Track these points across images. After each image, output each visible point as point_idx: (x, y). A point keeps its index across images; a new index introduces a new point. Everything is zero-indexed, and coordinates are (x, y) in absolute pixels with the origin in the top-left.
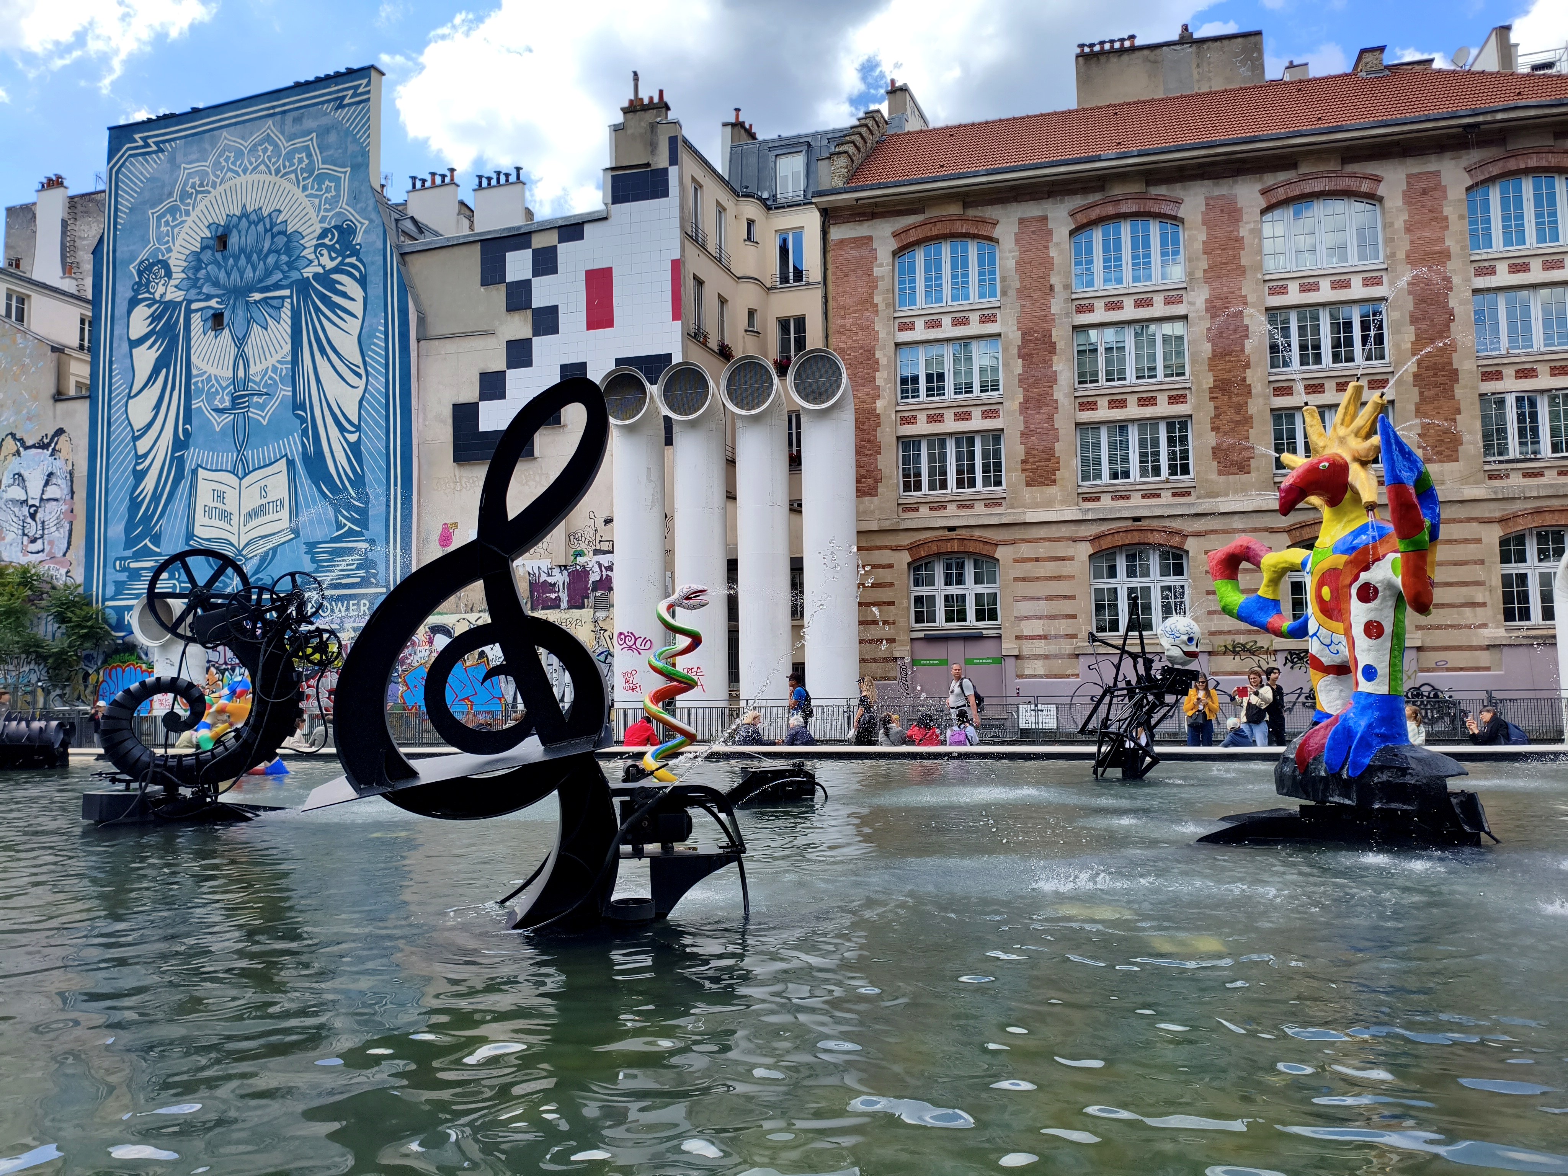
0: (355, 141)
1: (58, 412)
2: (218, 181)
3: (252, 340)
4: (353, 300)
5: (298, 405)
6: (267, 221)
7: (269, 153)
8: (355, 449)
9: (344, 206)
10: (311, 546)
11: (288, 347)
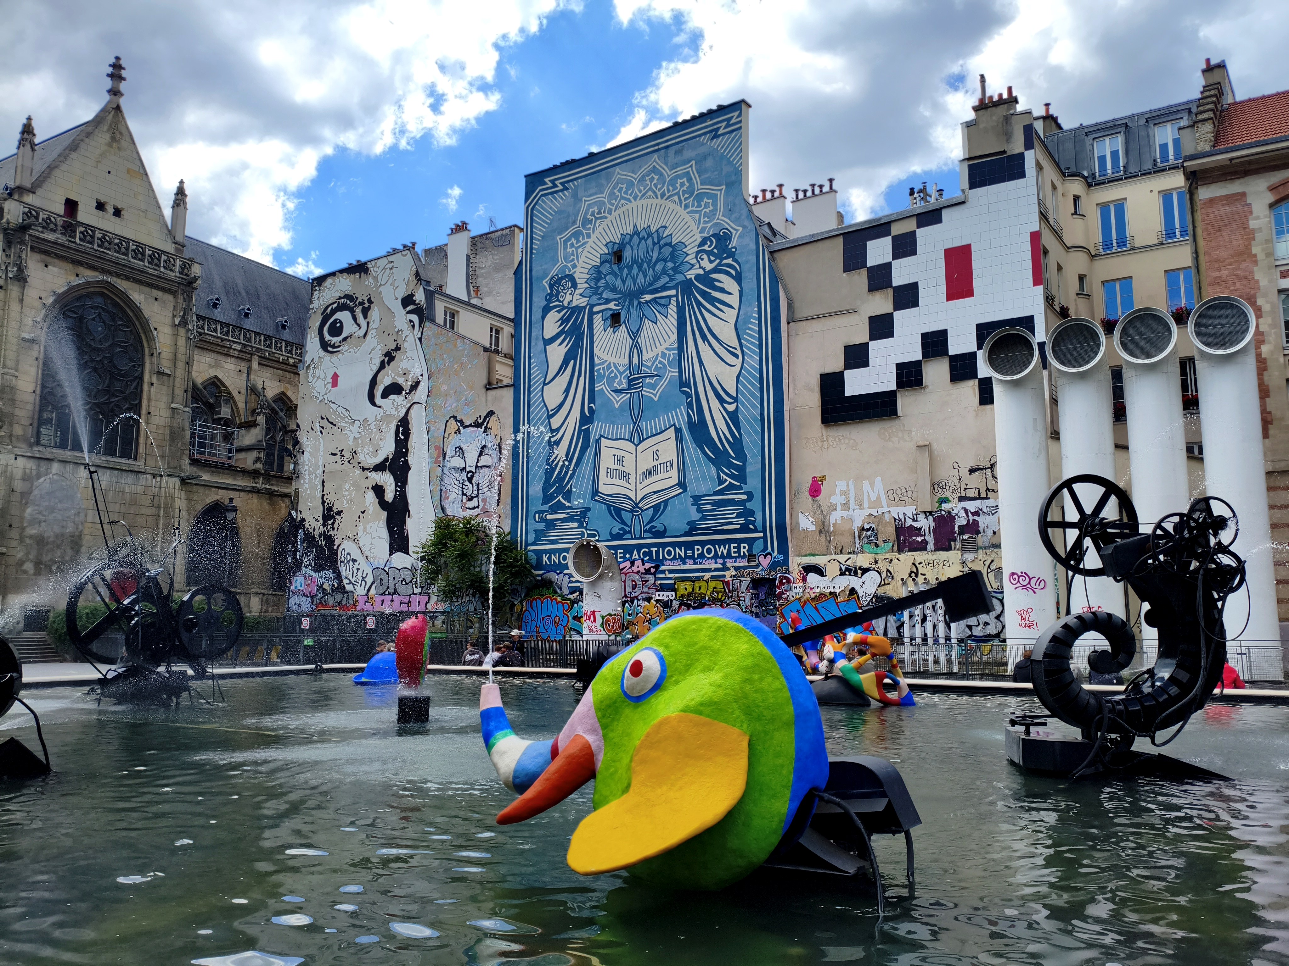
0: (729, 163)
1: (489, 398)
2: (613, 208)
3: (644, 333)
4: (730, 293)
5: (683, 383)
6: (655, 236)
7: (655, 181)
8: (734, 417)
9: (721, 217)
10: (697, 499)
11: (674, 337)
